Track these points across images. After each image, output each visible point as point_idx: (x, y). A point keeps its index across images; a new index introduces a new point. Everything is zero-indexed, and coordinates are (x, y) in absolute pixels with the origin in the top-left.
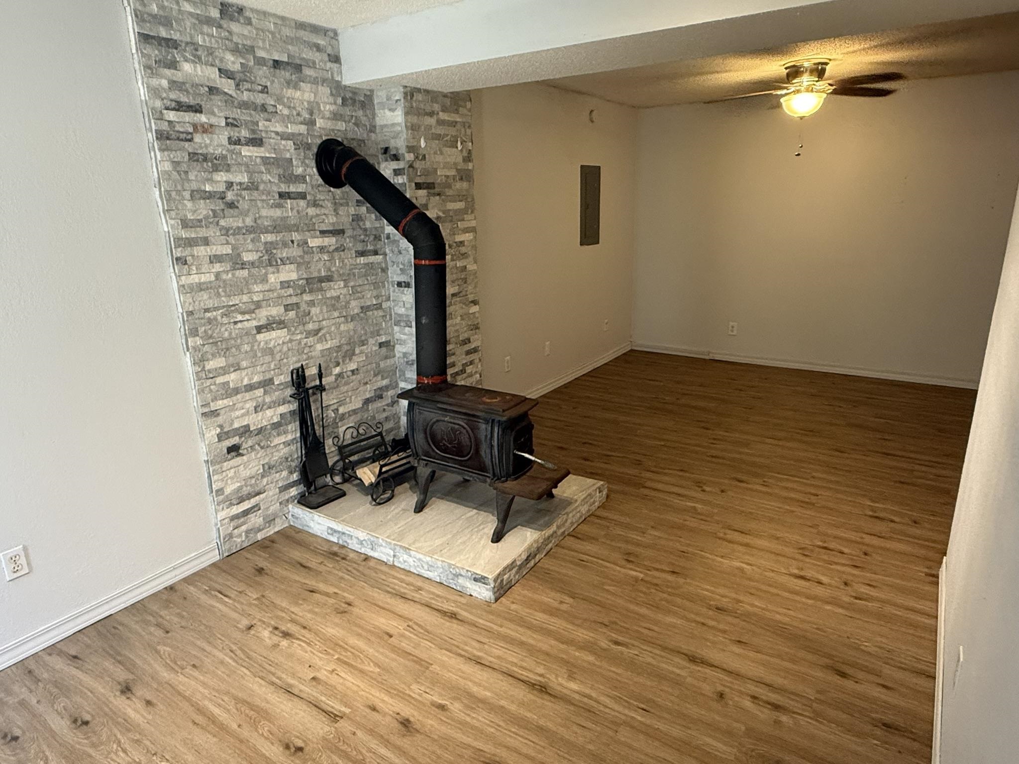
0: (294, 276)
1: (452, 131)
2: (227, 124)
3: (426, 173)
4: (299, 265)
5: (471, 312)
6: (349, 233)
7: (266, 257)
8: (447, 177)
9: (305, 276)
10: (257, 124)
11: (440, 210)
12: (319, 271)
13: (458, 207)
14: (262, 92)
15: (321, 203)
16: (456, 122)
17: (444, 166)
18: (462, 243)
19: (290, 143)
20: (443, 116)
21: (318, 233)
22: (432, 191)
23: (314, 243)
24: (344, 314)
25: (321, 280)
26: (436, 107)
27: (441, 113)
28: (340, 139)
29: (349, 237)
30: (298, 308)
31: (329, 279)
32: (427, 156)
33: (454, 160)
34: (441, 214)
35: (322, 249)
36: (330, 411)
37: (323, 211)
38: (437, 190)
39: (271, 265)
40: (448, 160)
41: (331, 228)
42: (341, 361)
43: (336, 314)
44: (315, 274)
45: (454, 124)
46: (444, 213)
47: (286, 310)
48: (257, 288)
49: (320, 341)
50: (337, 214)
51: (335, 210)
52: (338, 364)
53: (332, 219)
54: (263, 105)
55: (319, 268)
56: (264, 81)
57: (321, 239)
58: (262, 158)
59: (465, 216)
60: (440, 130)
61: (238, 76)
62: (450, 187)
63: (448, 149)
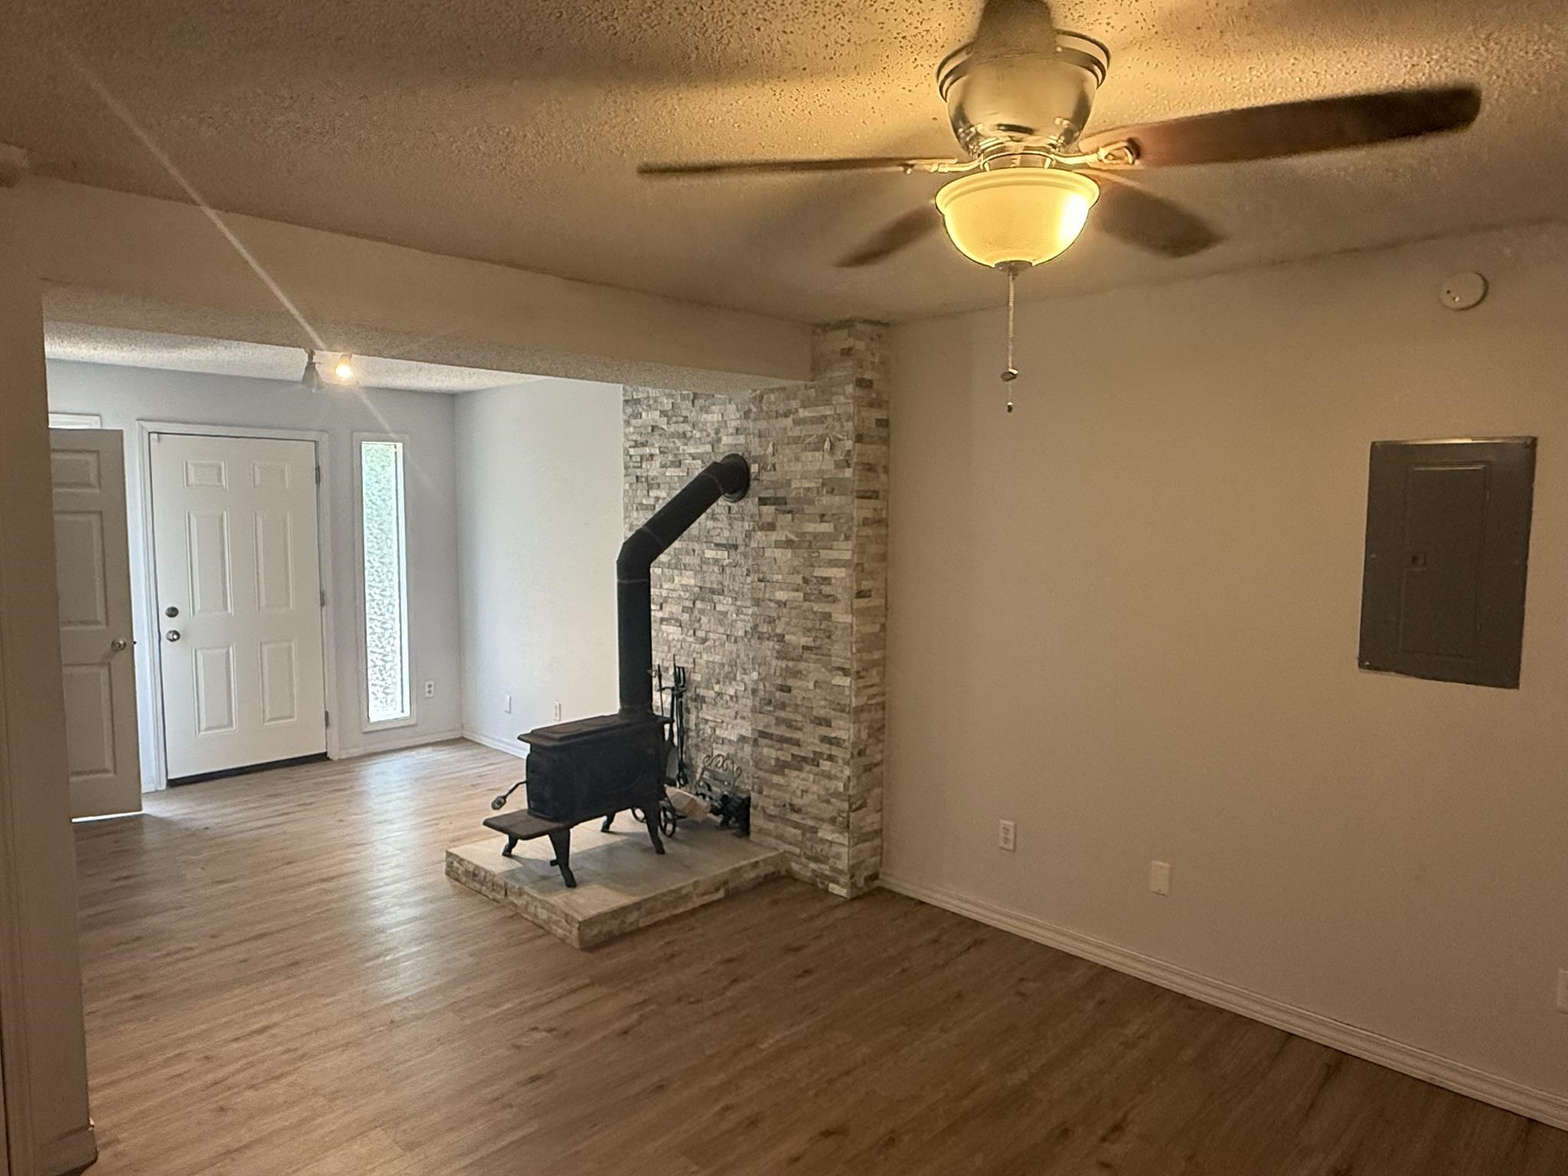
0: (692, 582)
1: (819, 430)
2: (661, 452)
3: (775, 485)
4: (696, 572)
5: (834, 682)
6: (741, 549)
7: (673, 561)
8: (808, 489)
9: (699, 584)
10: (678, 449)
11: (790, 532)
12: (712, 583)
13: (822, 530)
14: (683, 422)
15: (718, 516)
16: (825, 417)
17: (802, 475)
18: (826, 580)
19: (700, 462)
20: (803, 413)
21: (713, 545)
22: (784, 508)
23: (710, 554)
24: (728, 633)
25: (712, 591)
26: (794, 404)
27: (801, 410)
28: (740, 454)
29: (741, 553)
30: (692, 612)
31: (721, 593)
32: (777, 466)
33: (818, 468)
34: (793, 537)
35: (716, 561)
36: (707, 727)
37: (719, 525)
38: (788, 508)
39: (677, 568)
40: (810, 467)
41: (725, 542)
42: (721, 680)
43: (722, 630)
44: (708, 585)
45: (822, 419)
46: (797, 536)
47: (683, 611)
48: (666, 586)
49: (708, 650)
50: (732, 528)
51: (730, 525)
52: (718, 682)
53: (726, 534)
54: (684, 433)
55: (713, 579)
56: (685, 413)
57: (714, 552)
58: (679, 477)
59: (835, 543)
60: (797, 432)
61: (670, 414)
62: (811, 502)
63: (809, 454)
